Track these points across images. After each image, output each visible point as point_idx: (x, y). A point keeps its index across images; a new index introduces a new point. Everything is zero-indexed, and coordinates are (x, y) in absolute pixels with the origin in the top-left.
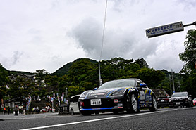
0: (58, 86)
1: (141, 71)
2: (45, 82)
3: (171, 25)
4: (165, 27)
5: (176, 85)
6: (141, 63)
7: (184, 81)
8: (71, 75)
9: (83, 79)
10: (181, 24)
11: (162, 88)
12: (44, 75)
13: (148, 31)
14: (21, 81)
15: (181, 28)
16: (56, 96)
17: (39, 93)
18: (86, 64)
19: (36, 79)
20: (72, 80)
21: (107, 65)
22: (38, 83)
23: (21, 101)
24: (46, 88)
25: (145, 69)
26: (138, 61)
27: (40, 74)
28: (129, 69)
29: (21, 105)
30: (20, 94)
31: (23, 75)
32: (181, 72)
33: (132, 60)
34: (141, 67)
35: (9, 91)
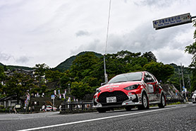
0: (59, 82)
1: (149, 65)
2: (46, 78)
3: (179, 17)
4: (172, 18)
5: (186, 79)
6: (149, 56)
7: (194, 75)
8: (75, 70)
9: (88, 74)
10: (188, 15)
11: (171, 83)
12: (45, 70)
13: (155, 23)
14: (18, 76)
15: (189, 20)
16: (57, 93)
17: (38, 90)
18: (90, 57)
19: (36, 74)
20: (75, 76)
21: (113, 58)
22: (37, 79)
23: (19, 99)
24: (46, 84)
25: (154, 63)
26: (146, 55)
27: (40, 70)
28: (137, 63)
29: (18, 104)
30: (17, 91)
31: (21, 70)
32: (191, 66)
33: (140, 54)
34: (149, 61)
35: (4, 88)
